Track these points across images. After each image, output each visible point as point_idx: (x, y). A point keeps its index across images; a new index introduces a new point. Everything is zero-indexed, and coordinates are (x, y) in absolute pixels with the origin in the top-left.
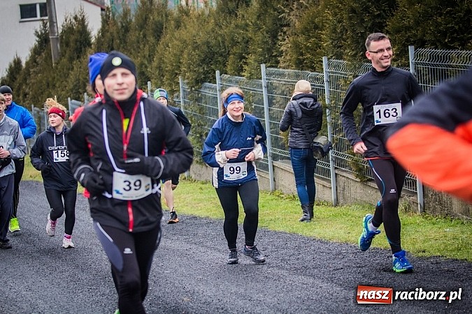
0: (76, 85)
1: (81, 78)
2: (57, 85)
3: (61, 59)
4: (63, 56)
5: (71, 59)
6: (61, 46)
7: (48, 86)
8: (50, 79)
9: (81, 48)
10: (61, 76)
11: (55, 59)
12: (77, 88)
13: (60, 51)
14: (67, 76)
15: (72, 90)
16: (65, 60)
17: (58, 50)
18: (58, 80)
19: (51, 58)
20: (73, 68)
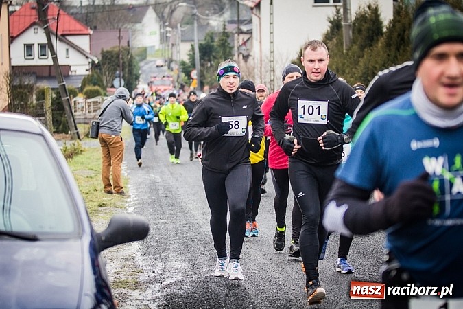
0: (364, 73)
1: (370, 67)
2: (347, 71)
3: (352, 46)
4: (355, 43)
5: (362, 48)
6: (353, 33)
7: (338, 71)
8: (340, 65)
9: (373, 37)
10: (351, 63)
11: (347, 45)
12: (365, 76)
13: (352, 37)
14: (357, 63)
15: (361, 77)
16: (355, 47)
17: (349, 37)
18: (348, 66)
19: (342, 44)
20: (363, 56)
